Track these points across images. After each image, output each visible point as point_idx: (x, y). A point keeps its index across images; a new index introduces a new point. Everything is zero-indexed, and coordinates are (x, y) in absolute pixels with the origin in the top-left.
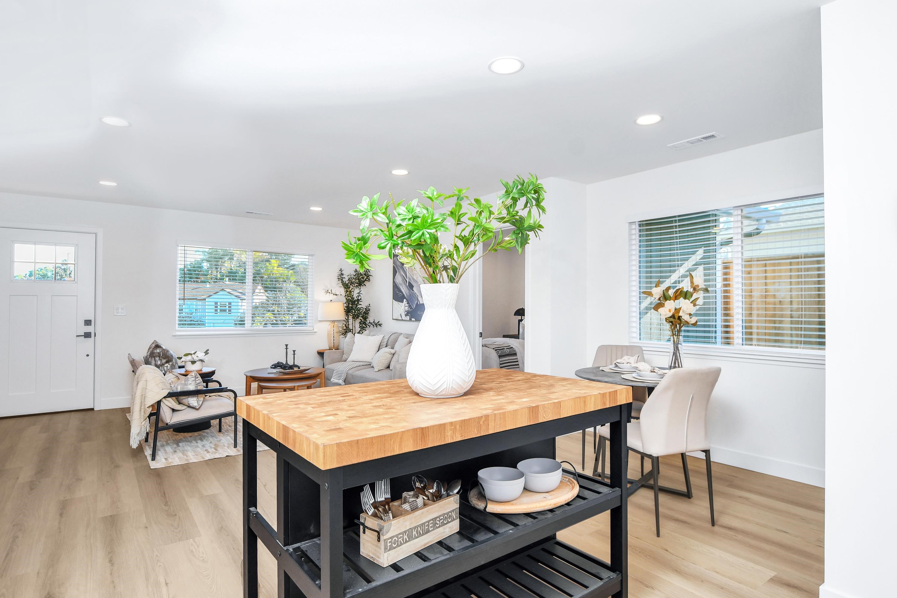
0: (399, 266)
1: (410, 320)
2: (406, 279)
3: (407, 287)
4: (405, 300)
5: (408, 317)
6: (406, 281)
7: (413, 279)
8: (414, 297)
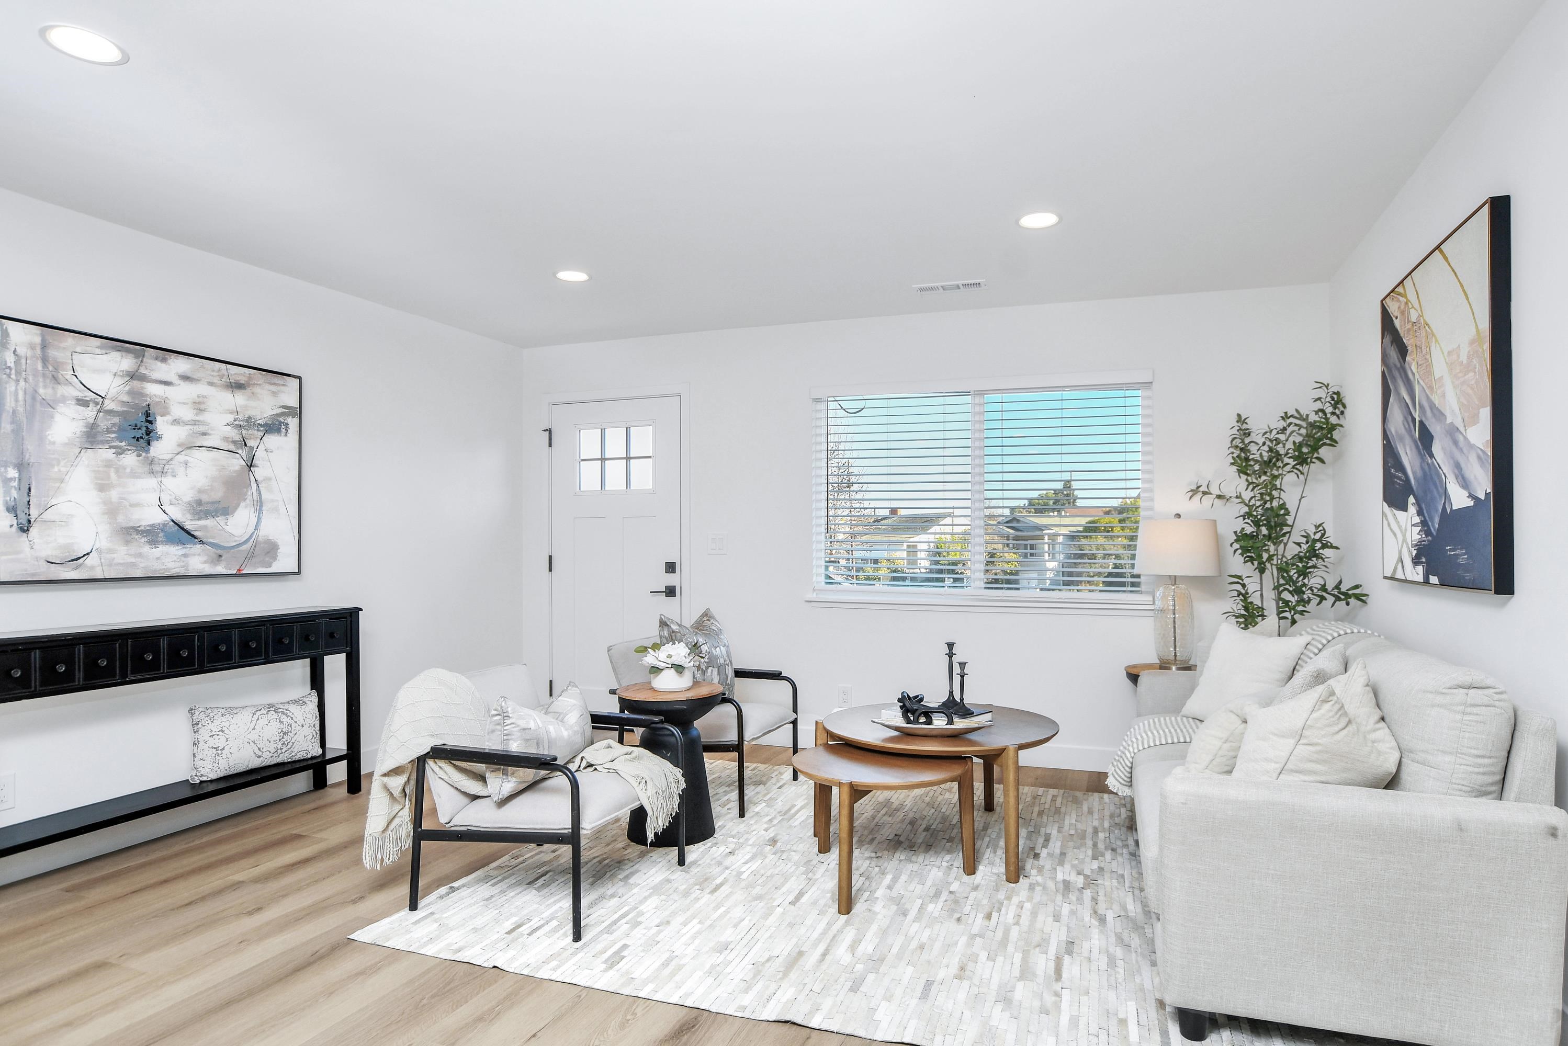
0: (1395, 366)
1: (1426, 582)
2: (1413, 413)
3: (1415, 442)
4: (1411, 499)
5: (1420, 569)
6: (1414, 420)
7: (1432, 406)
8: (1435, 485)
